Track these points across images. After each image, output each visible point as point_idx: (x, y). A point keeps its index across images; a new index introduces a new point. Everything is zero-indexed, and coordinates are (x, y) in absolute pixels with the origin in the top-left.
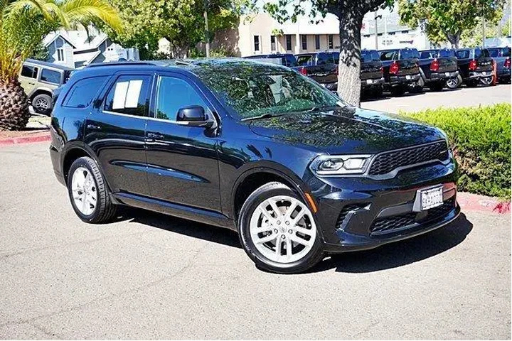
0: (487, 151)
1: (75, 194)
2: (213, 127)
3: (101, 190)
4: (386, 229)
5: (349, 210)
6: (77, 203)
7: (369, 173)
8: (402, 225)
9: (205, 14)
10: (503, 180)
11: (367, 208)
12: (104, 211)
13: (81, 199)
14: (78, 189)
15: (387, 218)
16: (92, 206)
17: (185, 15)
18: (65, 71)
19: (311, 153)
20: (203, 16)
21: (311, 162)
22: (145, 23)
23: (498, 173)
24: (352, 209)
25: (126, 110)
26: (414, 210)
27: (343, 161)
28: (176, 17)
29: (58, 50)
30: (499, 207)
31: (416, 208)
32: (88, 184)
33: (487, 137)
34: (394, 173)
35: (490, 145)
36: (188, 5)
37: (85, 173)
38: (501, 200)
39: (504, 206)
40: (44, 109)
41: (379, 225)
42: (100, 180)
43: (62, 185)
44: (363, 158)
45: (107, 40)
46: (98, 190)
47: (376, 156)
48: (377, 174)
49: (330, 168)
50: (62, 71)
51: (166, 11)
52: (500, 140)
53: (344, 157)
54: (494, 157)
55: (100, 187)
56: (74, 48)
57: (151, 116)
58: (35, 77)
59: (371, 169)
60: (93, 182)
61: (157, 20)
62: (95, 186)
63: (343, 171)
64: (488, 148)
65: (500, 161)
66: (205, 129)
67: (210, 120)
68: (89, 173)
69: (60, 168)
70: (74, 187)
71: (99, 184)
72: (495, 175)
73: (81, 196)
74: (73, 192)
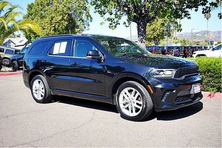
0: (205, 73)
1: (34, 91)
2: (102, 59)
3: (46, 89)
4: (181, 101)
5: (167, 93)
6: (35, 95)
7: (174, 77)
8: (186, 100)
9: (70, 31)
10: (211, 85)
11: (174, 91)
12: (48, 97)
13: (36, 93)
14: (36, 89)
15: (181, 97)
16: (42, 96)
17: (62, 30)
18: (15, 50)
19: (150, 68)
20: (69, 31)
21: (150, 72)
22: (47, 32)
23: (209, 82)
24: (168, 92)
25: (59, 54)
26: (191, 93)
27: (164, 71)
28: (58, 31)
29: (9, 45)
30: (210, 95)
31: (191, 92)
32: (40, 87)
33: (205, 67)
34: (183, 77)
35: (206, 71)
36: (64, 27)
37: (39, 82)
38: (210, 93)
39: (212, 95)
40: (6, 65)
41: (178, 99)
42: (46, 85)
43: (28, 88)
44: (171, 71)
45: (28, 41)
46: (45, 89)
47: (177, 69)
48: (177, 77)
49: (158, 74)
50: (14, 50)
51: (55, 28)
52: (211, 69)
53: (164, 70)
54: (208, 76)
55: (46, 87)
56: (15, 44)
57: (71, 56)
58: (3, 52)
59: (175, 75)
60: (43, 85)
61: (52, 32)
62: (44, 87)
63: (164, 76)
64: (205, 72)
65: (211, 77)
66: (98, 60)
67: (100, 56)
68: (41, 81)
69: (27, 80)
70: (34, 88)
71: (46, 86)
72: (208, 83)
73: (37, 92)
74: (33, 90)
